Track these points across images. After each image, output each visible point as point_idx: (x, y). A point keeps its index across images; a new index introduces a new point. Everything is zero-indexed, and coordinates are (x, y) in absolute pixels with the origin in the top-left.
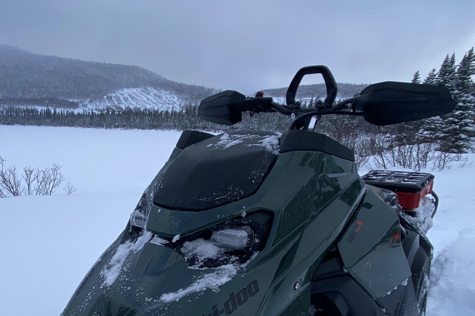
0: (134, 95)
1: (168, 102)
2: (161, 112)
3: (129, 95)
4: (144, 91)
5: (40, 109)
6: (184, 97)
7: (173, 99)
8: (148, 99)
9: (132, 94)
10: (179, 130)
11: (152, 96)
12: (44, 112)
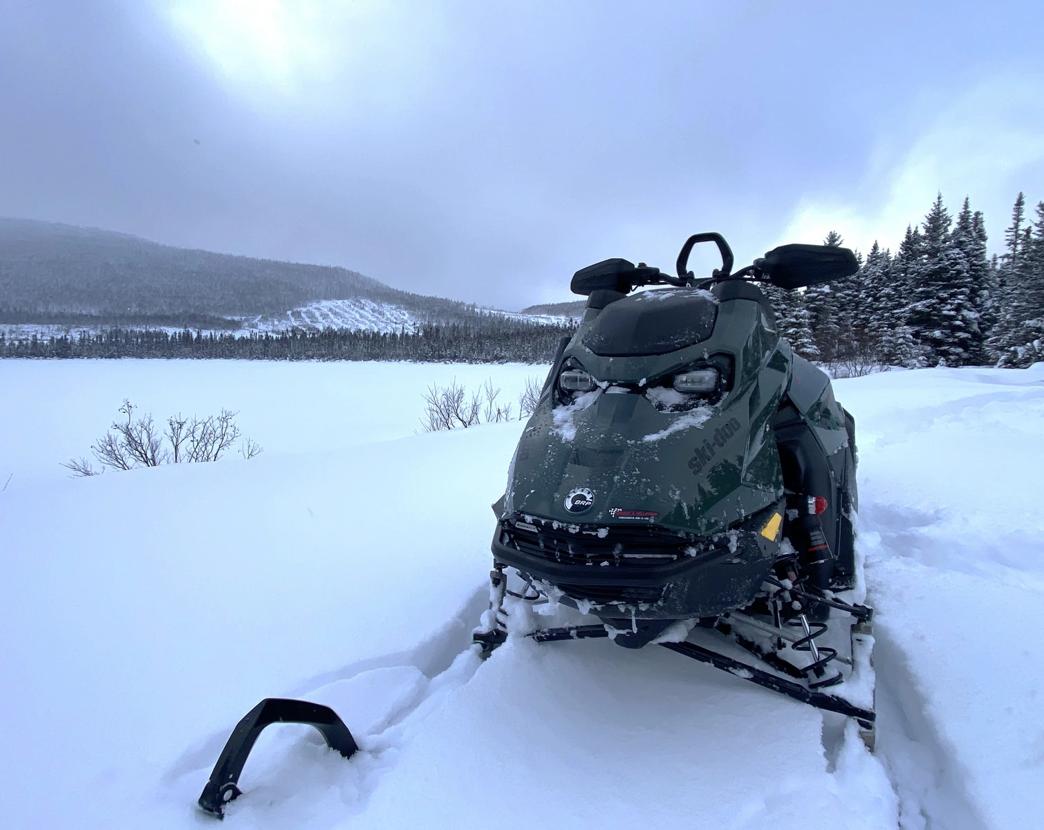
0: (338, 310)
1: (395, 321)
2: (385, 335)
3: (331, 310)
4: (355, 305)
5: (170, 331)
6: (420, 313)
7: (402, 317)
8: (362, 316)
9: (335, 309)
10: (414, 361)
11: (368, 311)
12: (179, 336)
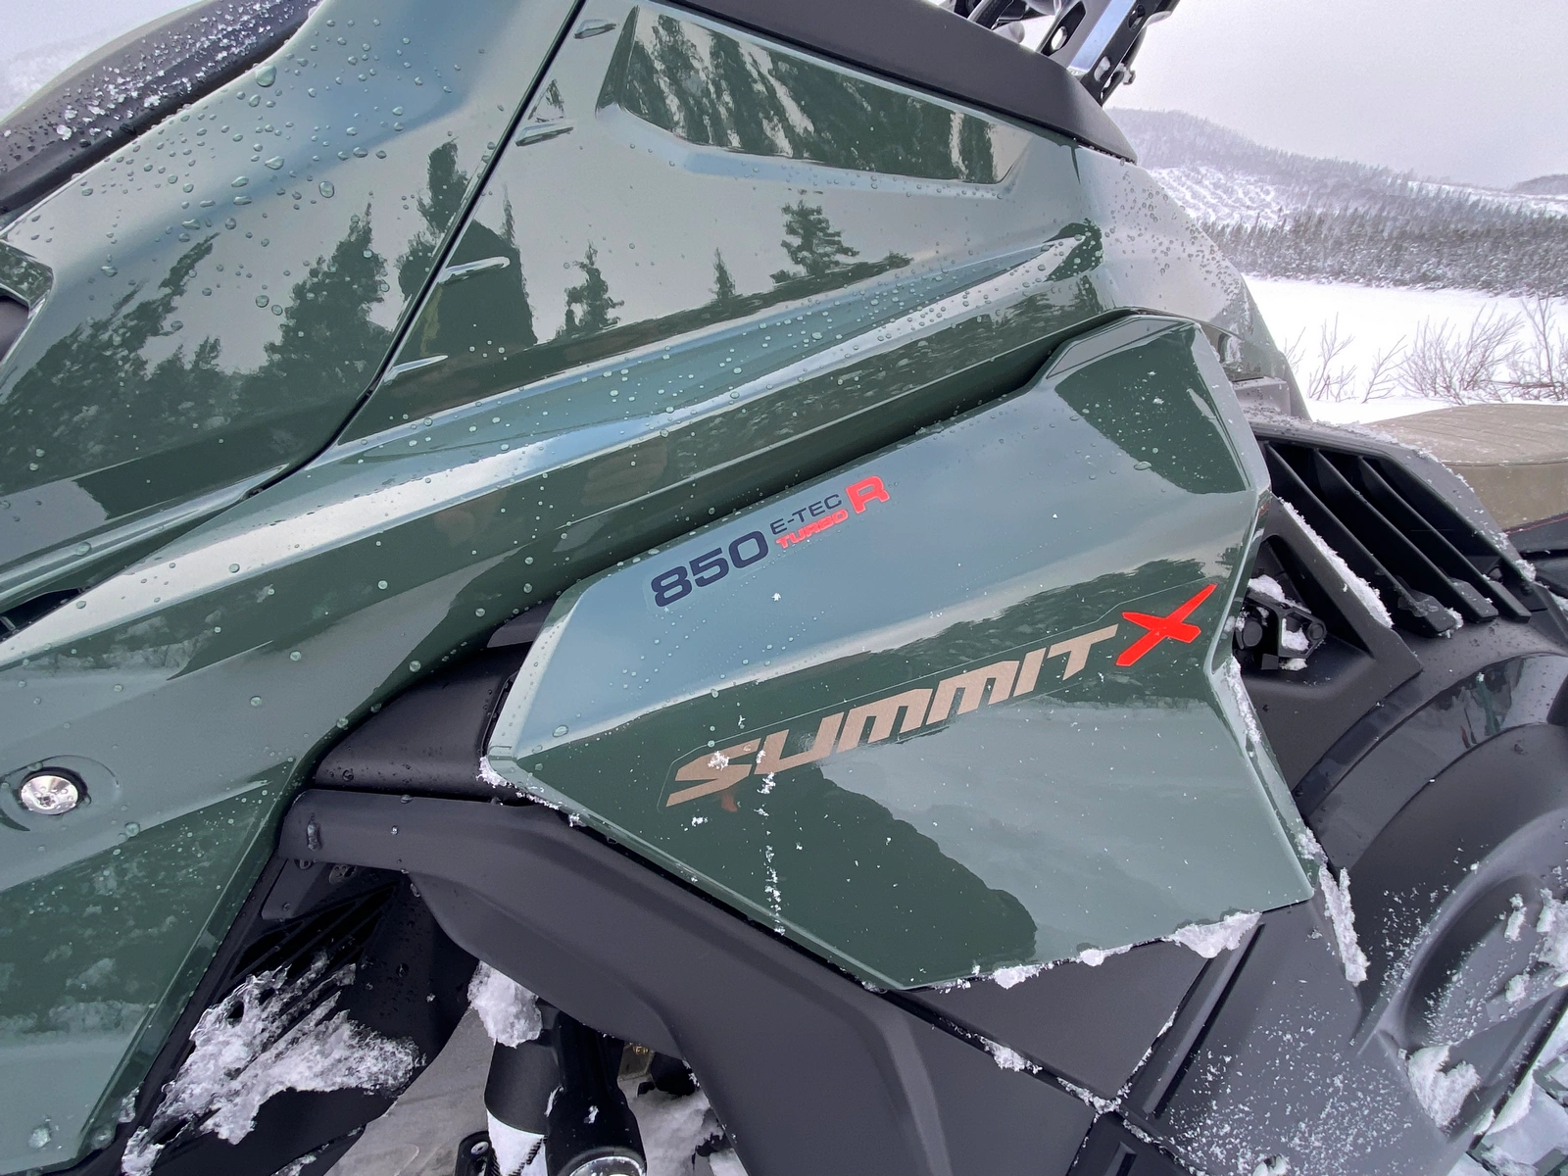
1: (1249, 203)
2: (1223, 228)
4: (1188, 176)
6: (1297, 189)
7: (1263, 196)
8: (1195, 195)
10: (1263, 276)
11: (1207, 187)
